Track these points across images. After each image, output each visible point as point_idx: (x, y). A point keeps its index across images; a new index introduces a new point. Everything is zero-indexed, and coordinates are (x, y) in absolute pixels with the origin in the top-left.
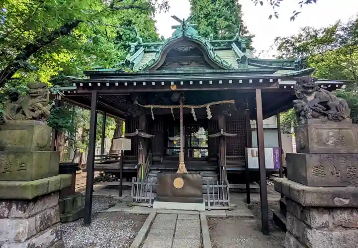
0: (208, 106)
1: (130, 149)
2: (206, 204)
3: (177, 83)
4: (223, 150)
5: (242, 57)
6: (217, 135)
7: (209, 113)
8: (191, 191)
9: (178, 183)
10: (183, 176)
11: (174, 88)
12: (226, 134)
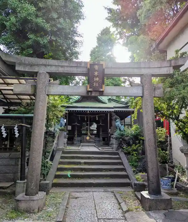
0: (97, 116)
1: (71, 129)
2: (96, 144)
3: (89, 111)
4: (101, 129)
5: (109, 99)
6: (99, 125)
7: (97, 118)
8: (91, 140)
9: (88, 138)
10: (89, 136)
11: (88, 112)
12: (102, 124)
